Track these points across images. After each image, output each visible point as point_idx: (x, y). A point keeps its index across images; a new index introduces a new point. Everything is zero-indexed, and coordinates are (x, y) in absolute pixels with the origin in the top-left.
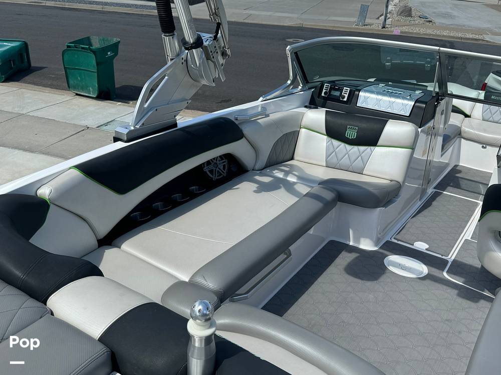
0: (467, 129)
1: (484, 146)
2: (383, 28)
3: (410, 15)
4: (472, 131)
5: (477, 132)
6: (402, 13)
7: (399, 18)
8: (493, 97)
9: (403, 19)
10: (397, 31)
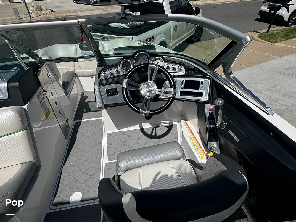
0: (78, 71)
1: (92, 77)
2: (30, 18)
3: (42, 10)
4: (81, 71)
5: (84, 71)
6: (37, 9)
7: (37, 12)
8: (84, 46)
9: (39, 12)
10: (38, 19)
